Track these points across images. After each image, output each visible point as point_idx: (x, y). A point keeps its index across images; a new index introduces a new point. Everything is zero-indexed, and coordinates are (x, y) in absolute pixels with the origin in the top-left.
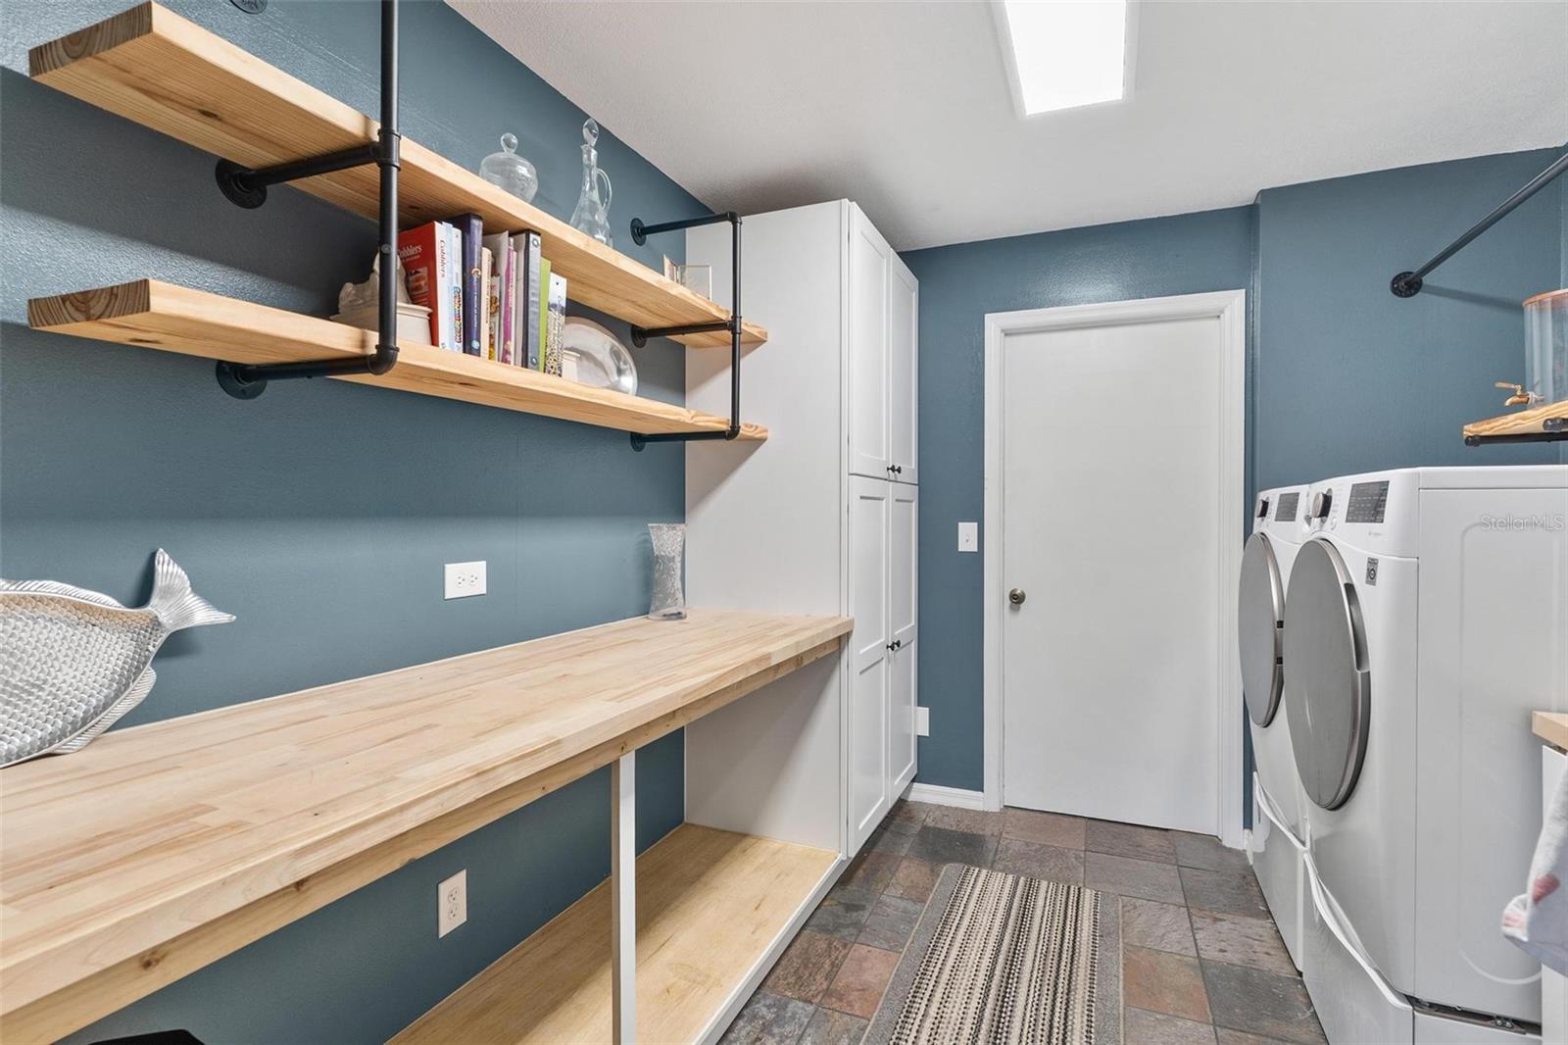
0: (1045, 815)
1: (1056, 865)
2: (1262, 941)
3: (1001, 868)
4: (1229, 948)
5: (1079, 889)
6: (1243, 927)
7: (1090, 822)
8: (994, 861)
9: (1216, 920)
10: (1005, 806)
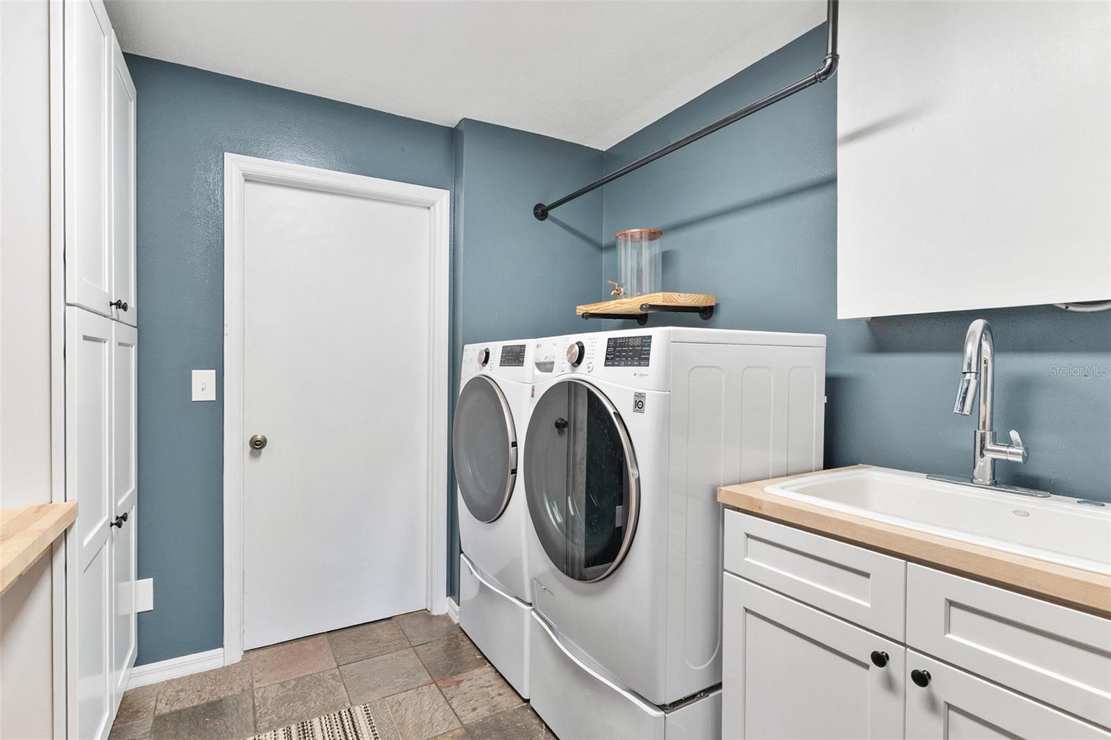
0: (289, 645)
1: (318, 695)
2: (491, 686)
3: (267, 726)
4: (477, 704)
5: (349, 710)
6: (476, 680)
7: (330, 635)
8: (255, 723)
9: (458, 683)
10: (244, 651)
